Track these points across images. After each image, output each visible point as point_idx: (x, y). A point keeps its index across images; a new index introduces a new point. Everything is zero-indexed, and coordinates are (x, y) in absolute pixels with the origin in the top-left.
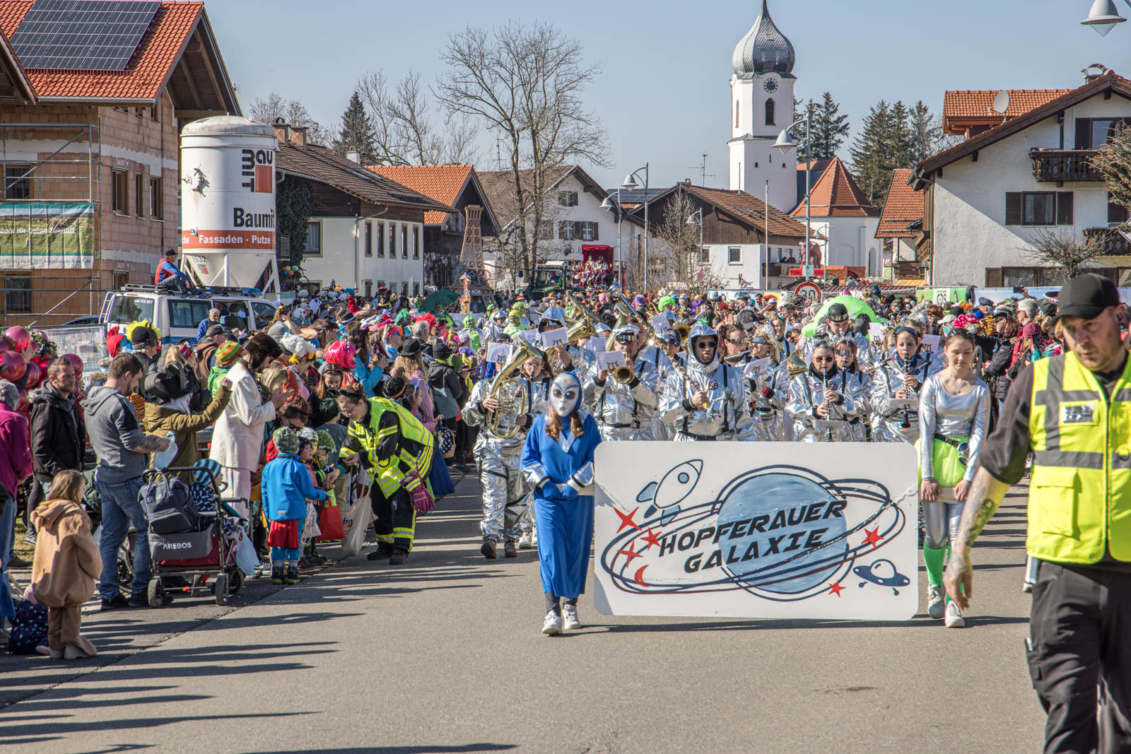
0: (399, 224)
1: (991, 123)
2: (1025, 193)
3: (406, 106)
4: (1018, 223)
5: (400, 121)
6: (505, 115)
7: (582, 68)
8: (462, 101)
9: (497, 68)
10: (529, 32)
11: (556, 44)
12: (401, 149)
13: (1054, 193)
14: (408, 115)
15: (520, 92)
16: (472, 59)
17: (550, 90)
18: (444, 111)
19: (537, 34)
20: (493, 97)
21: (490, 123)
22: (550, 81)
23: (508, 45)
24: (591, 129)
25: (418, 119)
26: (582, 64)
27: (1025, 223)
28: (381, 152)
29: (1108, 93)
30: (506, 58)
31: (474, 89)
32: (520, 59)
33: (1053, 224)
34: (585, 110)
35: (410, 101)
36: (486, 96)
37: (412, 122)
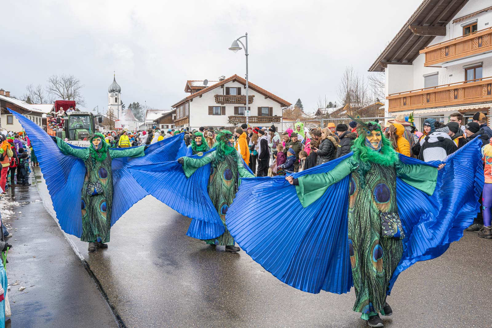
0: (35, 117)
1: (202, 88)
2: (213, 106)
3: (38, 92)
4: (211, 115)
5: (37, 96)
6: (62, 95)
7: (80, 85)
8: (52, 91)
9: (60, 84)
10: (68, 77)
11: (74, 79)
12: (37, 102)
13: (220, 107)
14: (39, 94)
15: (65, 90)
16: (55, 82)
17: (73, 90)
18: (48, 93)
19: (70, 77)
20: (59, 91)
21: (59, 96)
22: (73, 88)
23: (63, 79)
24: (82, 99)
25: (41, 95)
26: (80, 84)
27: (213, 115)
28: (32, 102)
29: (234, 81)
30: (63, 82)
31: (54, 89)
32: (65, 82)
33: (220, 115)
34: (81, 95)
35: (39, 91)
36: (57, 90)
37: (40, 96)
